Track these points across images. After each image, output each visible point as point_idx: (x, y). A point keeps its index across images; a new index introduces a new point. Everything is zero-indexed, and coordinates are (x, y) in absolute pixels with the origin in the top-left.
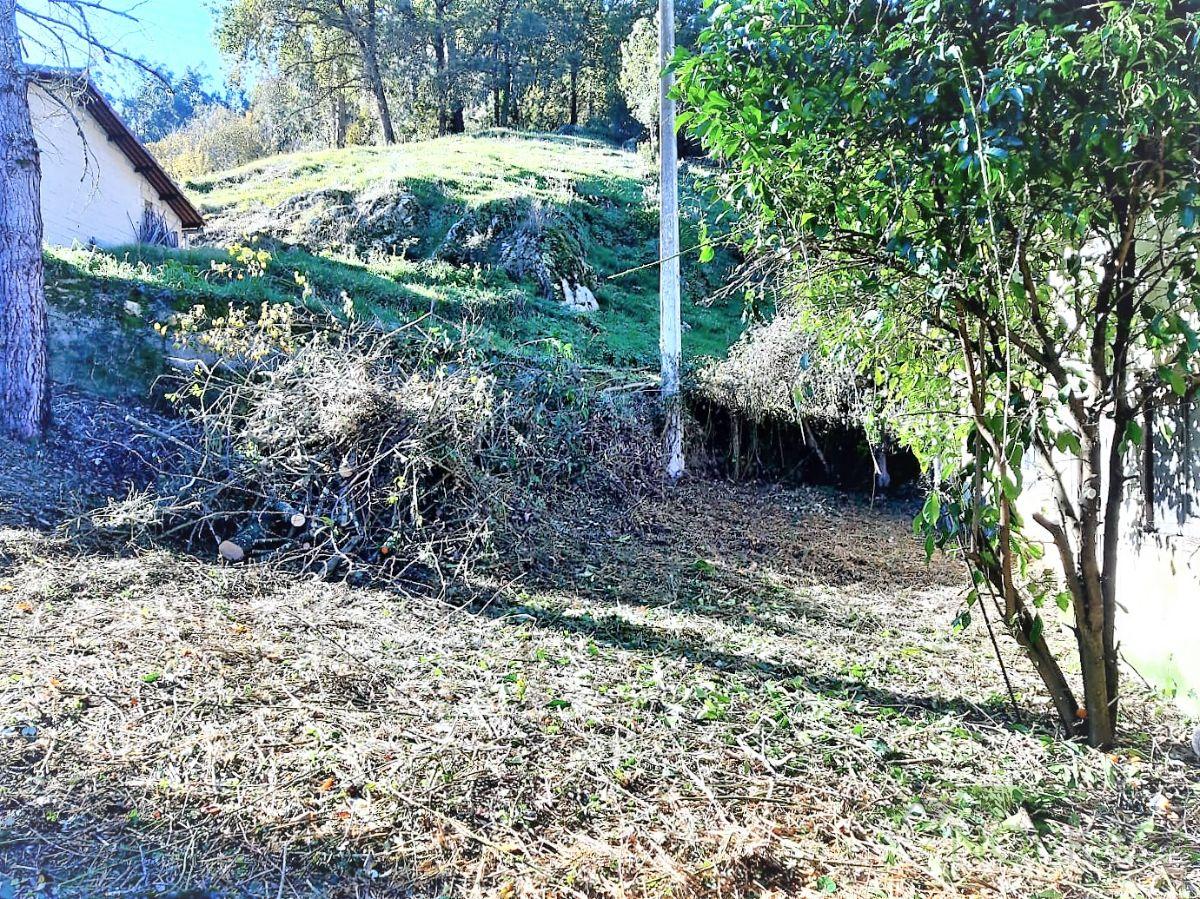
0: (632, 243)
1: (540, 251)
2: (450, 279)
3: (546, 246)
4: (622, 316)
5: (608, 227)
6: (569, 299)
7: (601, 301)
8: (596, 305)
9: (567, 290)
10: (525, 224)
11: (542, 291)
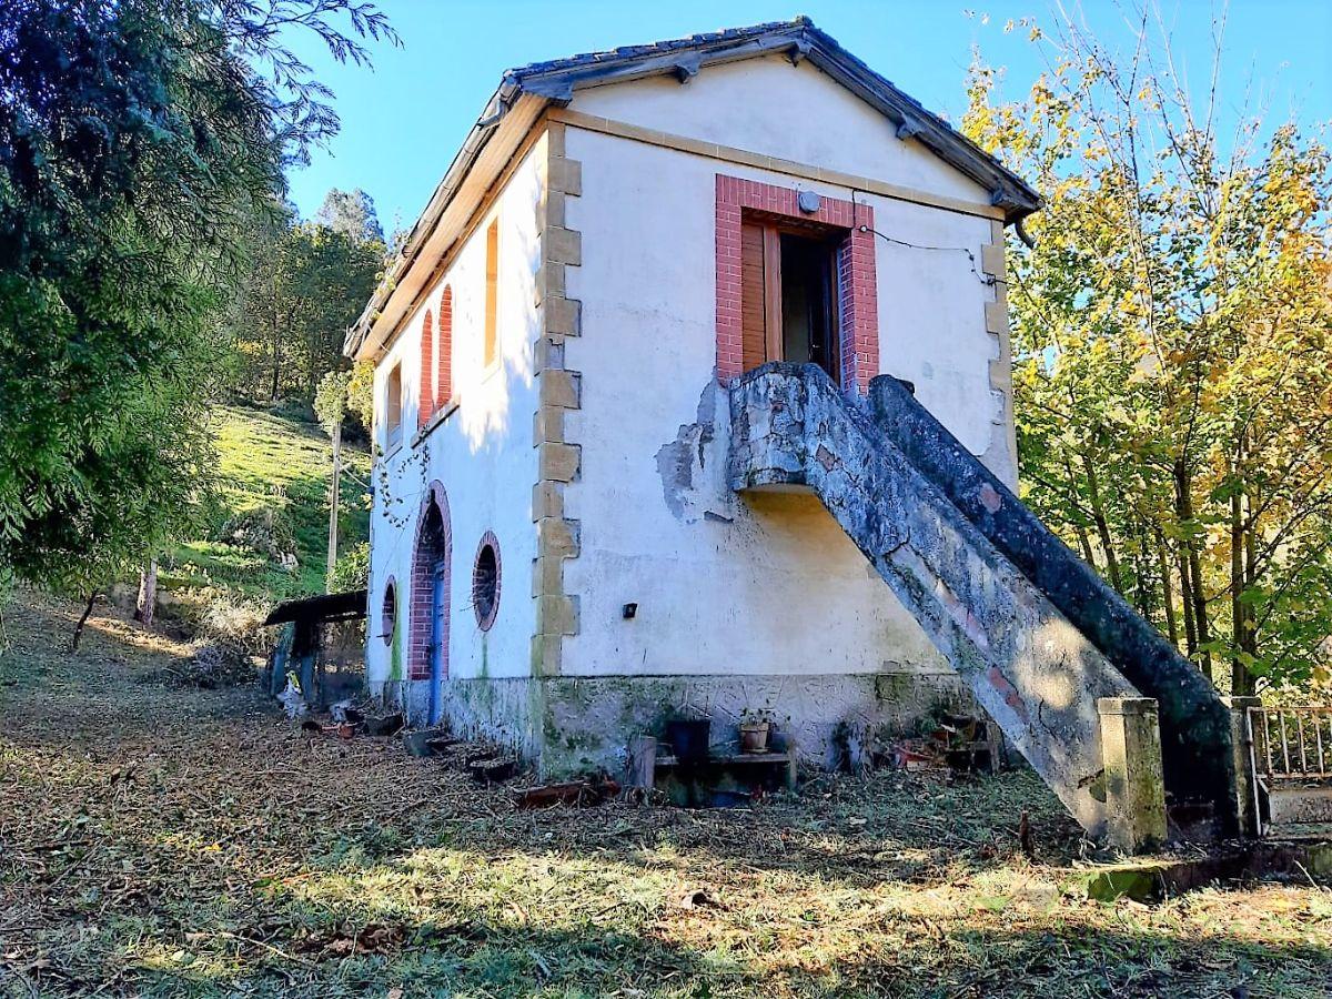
0: (317, 526)
1: (271, 538)
2: (229, 553)
3: (274, 535)
4: (310, 569)
5: (303, 516)
6: (284, 561)
7: (300, 561)
8: (297, 564)
9: (283, 557)
10: (263, 523)
11: (271, 558)
